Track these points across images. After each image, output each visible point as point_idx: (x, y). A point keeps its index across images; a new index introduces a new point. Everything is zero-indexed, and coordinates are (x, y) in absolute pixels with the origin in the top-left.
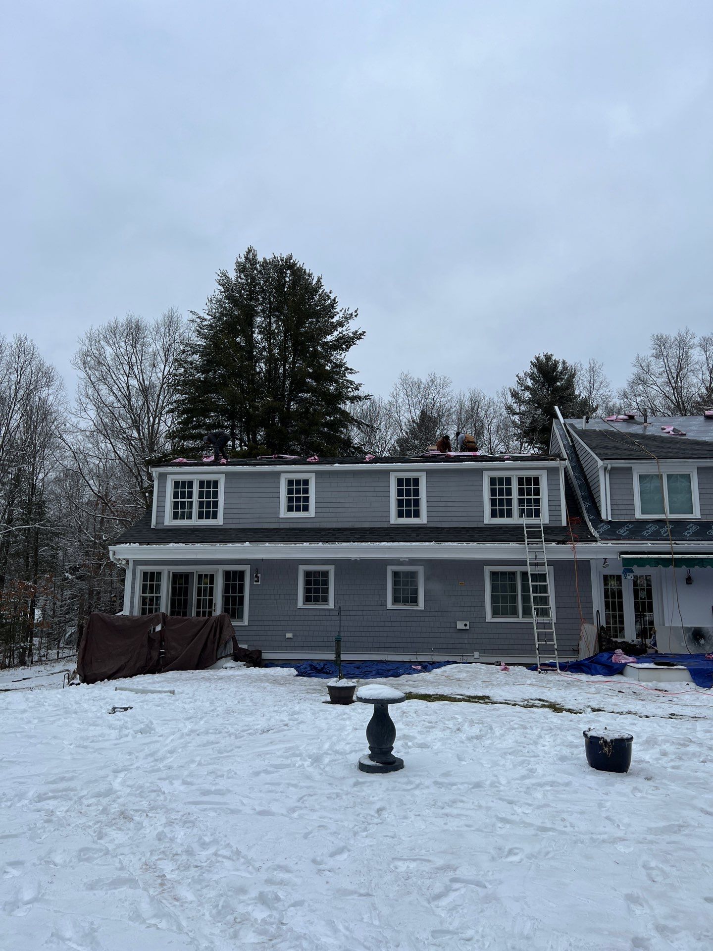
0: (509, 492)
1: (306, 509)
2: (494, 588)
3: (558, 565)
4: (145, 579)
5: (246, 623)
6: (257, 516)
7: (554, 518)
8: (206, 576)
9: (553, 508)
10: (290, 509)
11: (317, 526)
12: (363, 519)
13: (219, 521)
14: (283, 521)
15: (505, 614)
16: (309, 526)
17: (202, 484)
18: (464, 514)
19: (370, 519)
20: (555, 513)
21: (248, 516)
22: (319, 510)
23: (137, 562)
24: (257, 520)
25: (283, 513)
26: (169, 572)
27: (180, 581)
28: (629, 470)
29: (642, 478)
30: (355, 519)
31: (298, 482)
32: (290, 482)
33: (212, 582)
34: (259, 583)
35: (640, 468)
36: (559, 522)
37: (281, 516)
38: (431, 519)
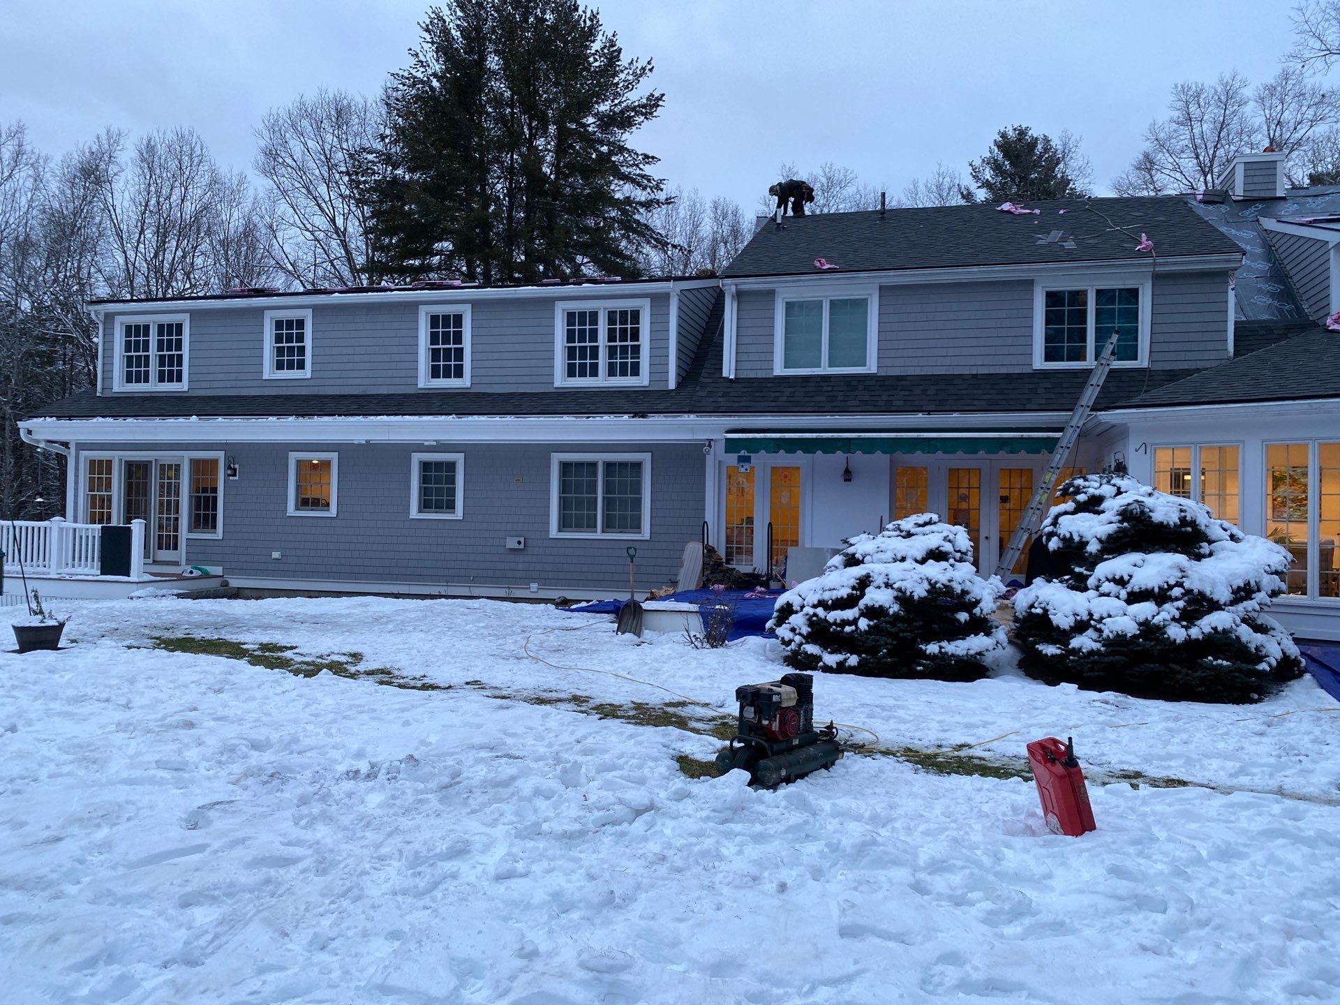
0: (594, 337)
1: (301, 366)
2: (564, 487)
3: (660, 451)
4: (92, 471)
5: (220, 537)
6: (233, 376)
7: (657, 377)
8: (170, 466)
9: (657, 360)
10: (280, 366)
11: (315, 391)
12: (380, 381)
13: (183, 386)
14: (268, 384)
15: (579, 526)
16: (304, 392)
17: (161, 327)
18: (526, 371)
19: (388, 381)
20: (659, 368)
21: (221, 377)
22: (318, 367)
23: (82, 446)
24: (233, 384)
25: (269, 371)
26: (121, 460)
27: (137, 473)
28: (771, 294)
29: (790, 307)
30: (367, 381)
31: (290, 324)
32: (279, 325)
33: (177, 477)
34: (237, 478)
35: (788, 290)
36: (663, 383)
37: (266, 376)
38: (477, 380)
